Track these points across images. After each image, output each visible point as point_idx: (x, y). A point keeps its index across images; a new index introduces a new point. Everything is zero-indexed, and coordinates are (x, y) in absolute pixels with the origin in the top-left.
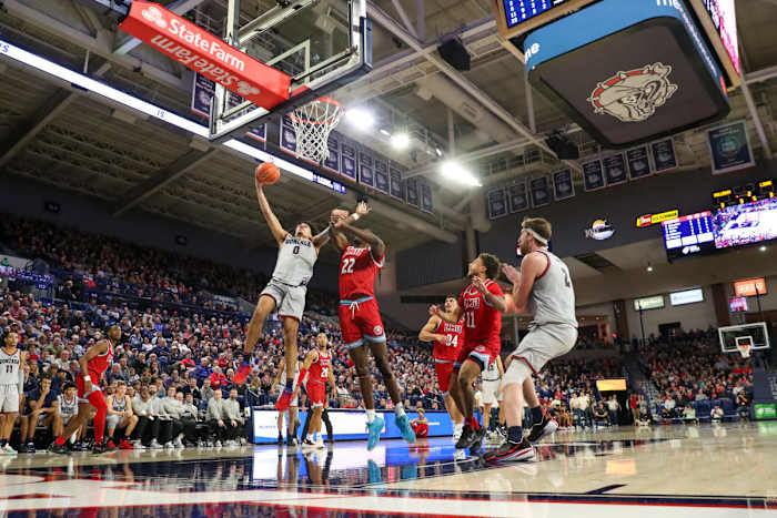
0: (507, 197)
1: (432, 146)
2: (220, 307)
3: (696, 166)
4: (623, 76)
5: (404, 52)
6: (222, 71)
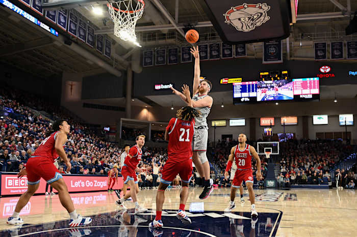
0: (154, 56)
3: (254, 57)
4: (246, 6)
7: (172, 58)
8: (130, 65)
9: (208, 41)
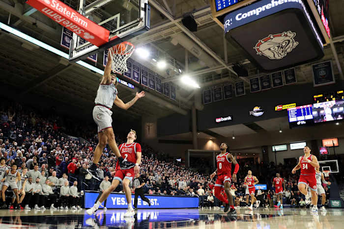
0: (212, 94)
1: (177, 68)
3: (305, 82)
4: (272, 37)
5: (165, 21)
6: (76, 27)
8: (194, 104)
9: (259, 74)
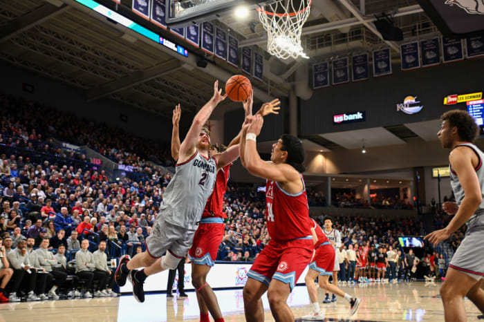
2: (68, 154)
7: (359, 71)
8: (294, 88)
9: (418, 37)
